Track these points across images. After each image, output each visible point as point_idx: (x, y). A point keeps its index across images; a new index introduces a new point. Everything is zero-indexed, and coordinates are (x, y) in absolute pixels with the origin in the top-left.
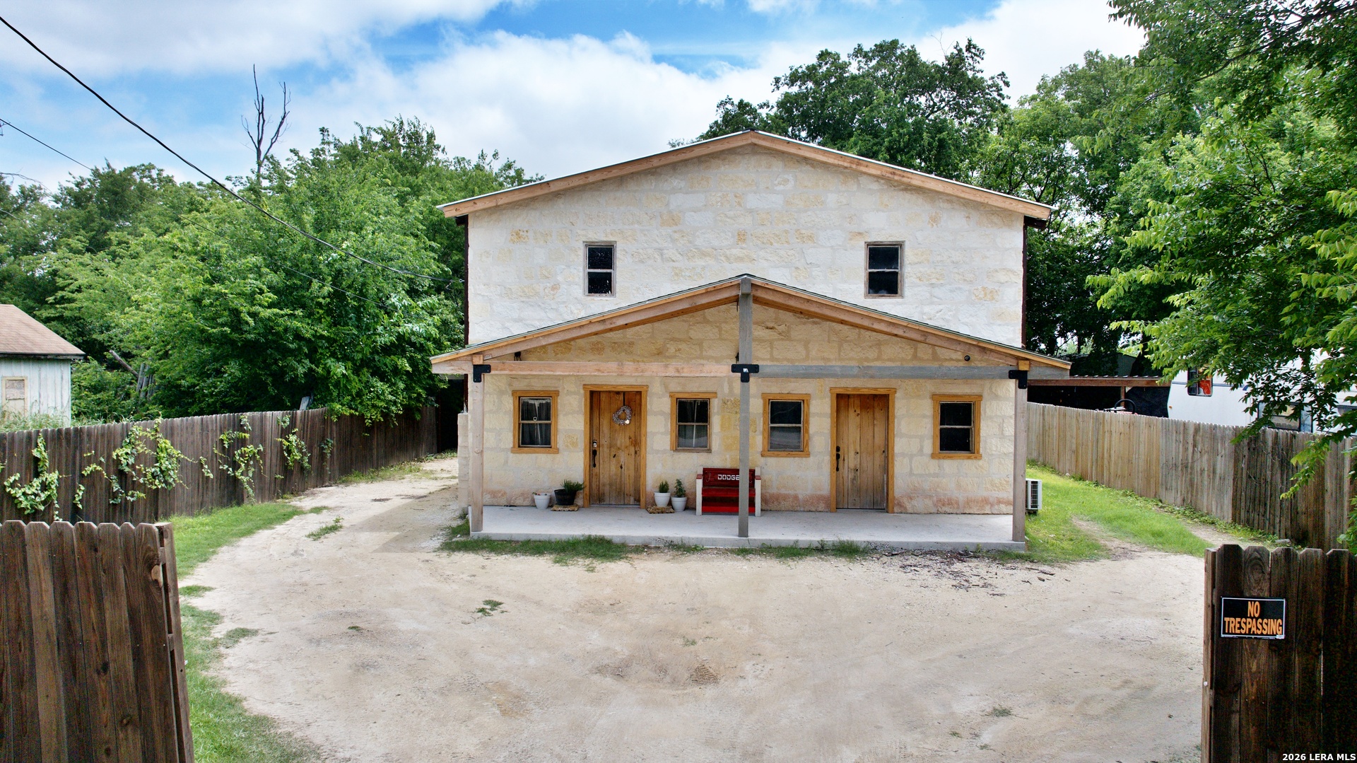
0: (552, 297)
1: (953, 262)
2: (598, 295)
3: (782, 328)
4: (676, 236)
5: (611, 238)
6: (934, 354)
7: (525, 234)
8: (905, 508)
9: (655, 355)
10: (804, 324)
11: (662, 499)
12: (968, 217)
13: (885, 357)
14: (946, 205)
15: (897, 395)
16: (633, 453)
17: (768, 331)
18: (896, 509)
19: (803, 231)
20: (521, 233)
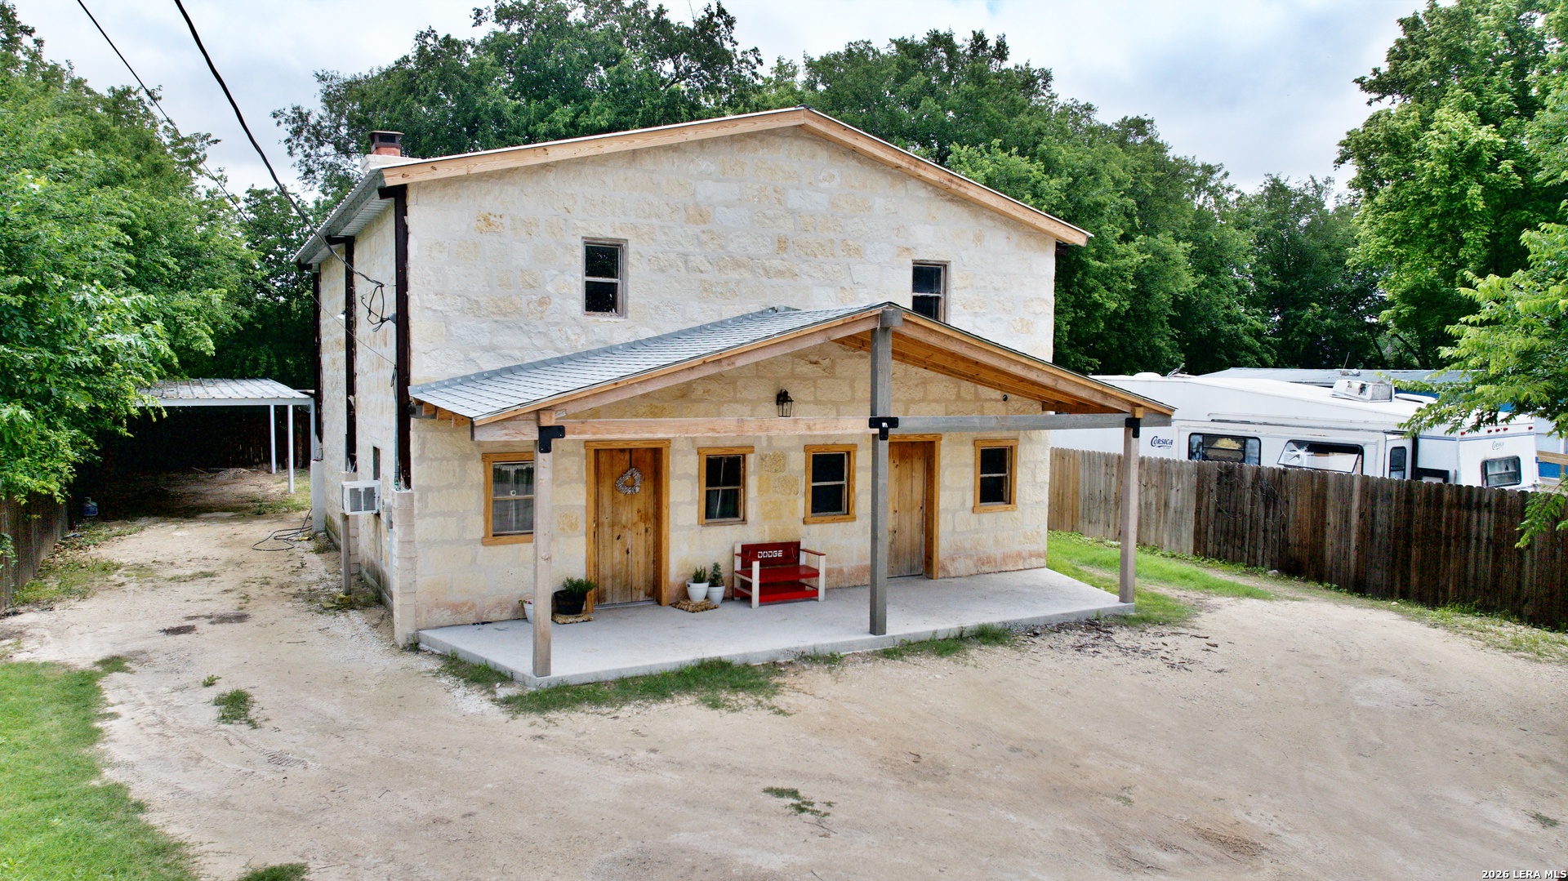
0: (539, 315)
1: (995, 289)
2: (599, 313)
3: (826, 362)
4: (705, 237)
5: (620, 235)
6: (976, 393)
7: (498, 219)
8: (948, 572)
9: (677, 398)
10: (851, 357)
11: (699, 591)
12: (1008, 238)
13: (930, 397)
14: (989, 223)
15: (942, 442)
16: (643, 531)
17: (811, 366)
18: (941, 574)
19: (850, 243)
20: (492, 218)
